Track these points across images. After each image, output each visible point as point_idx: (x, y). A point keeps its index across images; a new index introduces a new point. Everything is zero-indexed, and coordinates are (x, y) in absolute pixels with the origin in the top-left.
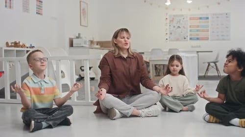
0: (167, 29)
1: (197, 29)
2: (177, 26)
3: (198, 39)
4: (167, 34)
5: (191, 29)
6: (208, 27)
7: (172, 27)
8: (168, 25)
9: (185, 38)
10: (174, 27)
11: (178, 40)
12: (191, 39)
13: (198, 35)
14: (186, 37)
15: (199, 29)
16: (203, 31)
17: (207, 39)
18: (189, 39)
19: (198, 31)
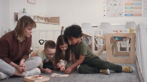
0: (105, 7)
1: (131, 6)
2: (113, 3)
3: (132, 15)
4: (104, 11)
5: (126, 6)
6: (141, 5)
7: (109, 5)
8: (106, 3)
9: (120, 15)
10: (111, 4)
11: (114, 16)
12: (126, 15)
13: (132, 12)
14: (121, 13)
15: (133, 6)
16: (136, 8)
17: (140, 15)
18: (124, 15)
19: (132, 8)
